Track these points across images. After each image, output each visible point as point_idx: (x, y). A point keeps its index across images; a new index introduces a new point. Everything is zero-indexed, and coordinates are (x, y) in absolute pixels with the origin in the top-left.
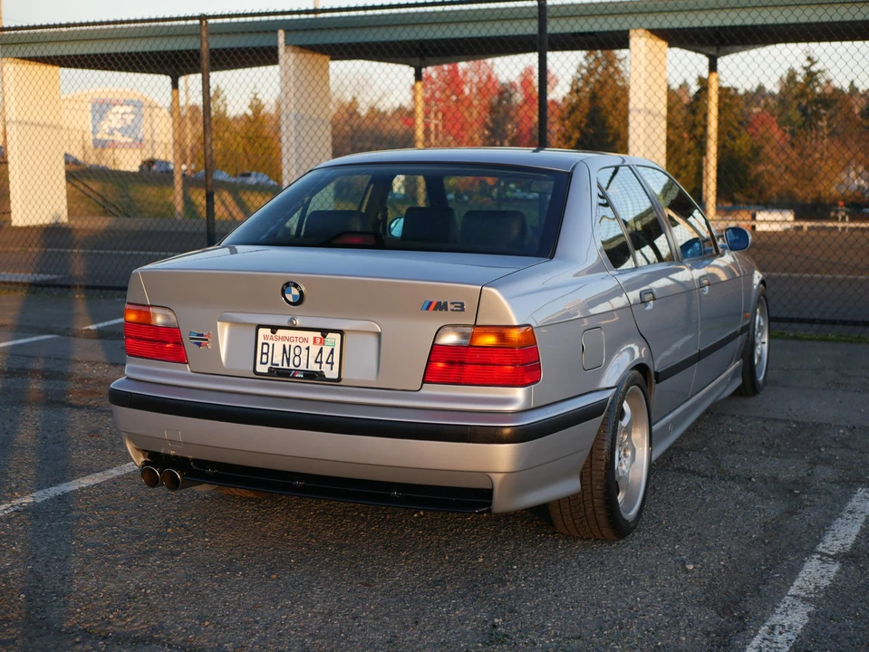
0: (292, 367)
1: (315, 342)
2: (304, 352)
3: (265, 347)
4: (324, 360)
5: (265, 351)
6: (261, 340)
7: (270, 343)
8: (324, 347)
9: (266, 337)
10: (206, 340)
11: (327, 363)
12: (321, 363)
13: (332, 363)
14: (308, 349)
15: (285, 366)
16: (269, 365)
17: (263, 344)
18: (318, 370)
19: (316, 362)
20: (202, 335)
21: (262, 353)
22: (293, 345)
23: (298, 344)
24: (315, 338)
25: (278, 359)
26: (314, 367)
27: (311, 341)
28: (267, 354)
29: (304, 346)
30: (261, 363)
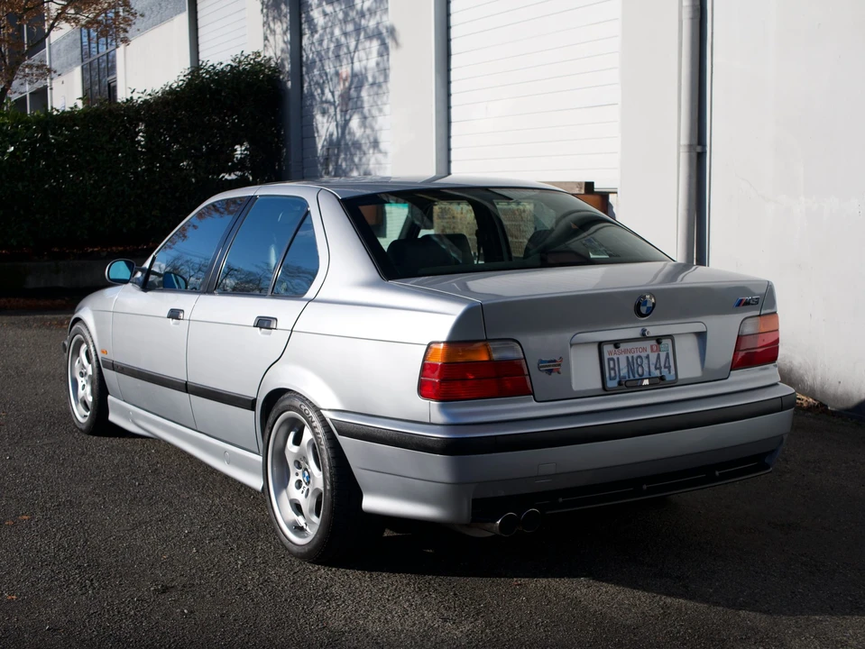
0: (637, 377)
1: (652, 350)
2: (645, 361)
3: (611, 362)
4: (662, 364)
5: (612, 366)
6: (606, 356)
7: (615, 357)
8: (661, 353)
9: (610, 353)
10: (559, 365)
11: (665, 367)
12: (660, 368)
13: (670, 367)
14: (648, 357)
15: (632, 378)
16: (618, 379)
17: (609, 360)
18: (659, 375)
19: (656, 368)
20: (555, 361)
21: (610, 369)
22: (635, 355)
23: (639, 354)
24: (652, 346)
25: (624, 372)
26: (657, 373)
27: (649, 350)
28: (614, 369)
29: (644, 354)
30: (611, 379)
